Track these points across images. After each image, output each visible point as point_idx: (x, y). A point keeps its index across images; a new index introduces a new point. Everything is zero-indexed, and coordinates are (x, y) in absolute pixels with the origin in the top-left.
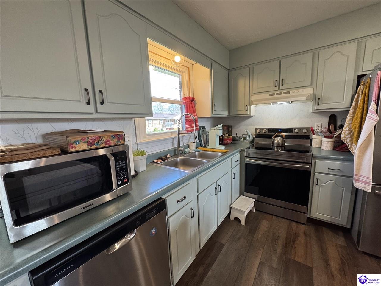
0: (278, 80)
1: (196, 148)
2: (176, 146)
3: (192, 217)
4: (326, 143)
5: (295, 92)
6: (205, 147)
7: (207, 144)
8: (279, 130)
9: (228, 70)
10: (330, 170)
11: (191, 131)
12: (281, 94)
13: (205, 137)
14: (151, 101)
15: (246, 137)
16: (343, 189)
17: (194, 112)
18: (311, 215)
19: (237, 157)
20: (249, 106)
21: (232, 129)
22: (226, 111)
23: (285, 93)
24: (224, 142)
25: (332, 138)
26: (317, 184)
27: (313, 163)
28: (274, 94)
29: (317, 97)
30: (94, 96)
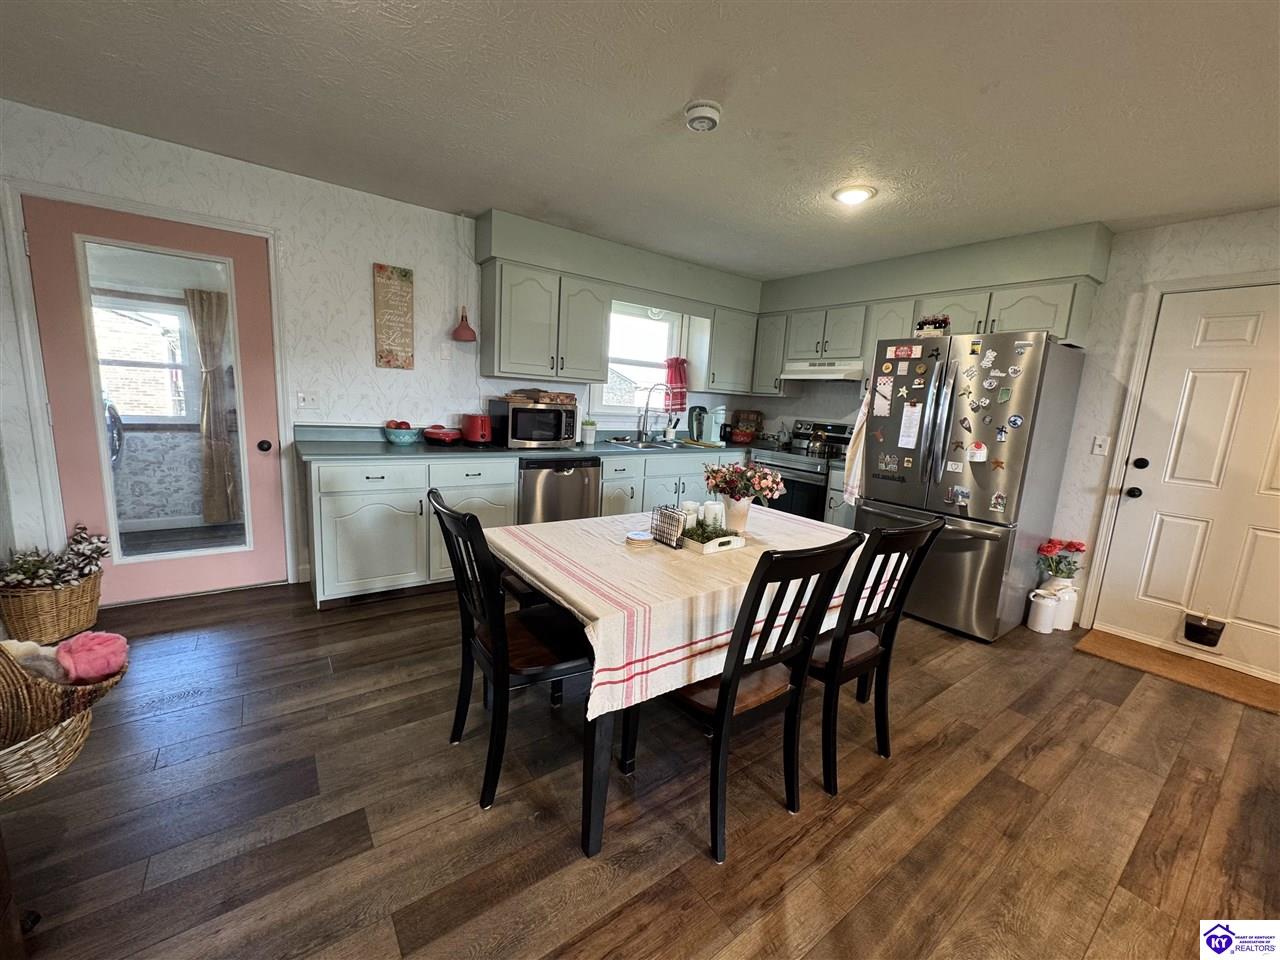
0: (820, 341)
1: (677, 439)
2: (641, 429)
3: (631, 497)
5: (842, 364)
6: (697, 441)
8: (829, 428)
9: (756, 316)
12: (824, 365)
13: (699, 425)
14: (608, 362)
17: (682, 381)
22: (747, 386)
23: (829, 365)
24: (726, 437)
26: (830, 508)
27: (830, 475)
28: (815, 365)
30: (557, 363)
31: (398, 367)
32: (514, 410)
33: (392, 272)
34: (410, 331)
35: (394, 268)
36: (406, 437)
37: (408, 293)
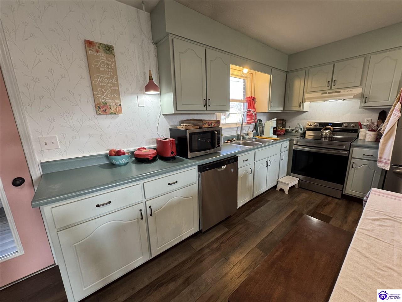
0: (330, 80)
1: (254, 136)
2: (239, 133)
3: (250, 174)
4: (369, 136)
5: (346, 91)
6: (260, 136)
7: (262, 134)
8: (330, 124)
9: (286, 72)
10: (364, 156)
11: (250, 123)
12: (333, 93)
13: (261, 129)
15: (298, 130)
16: (374, 172)
17: (254, 108)
18: (346, 192)
19: (287, 144)
20: (302, 103)
21: (286, 123)
22: (281, 107)
23: (335, 92)
24: (277, 133)
25: (376, 131)
26: (353, 167)
27: (351, 150)
28: (326, 93)
29: (365, 96)
30: (207, 102)
31: (111, 114)
32: (190, 134)
33: (99, 47)
34: (117, 88)
35: (100, 44)
36: (122, 160)
37: (112, 62)
